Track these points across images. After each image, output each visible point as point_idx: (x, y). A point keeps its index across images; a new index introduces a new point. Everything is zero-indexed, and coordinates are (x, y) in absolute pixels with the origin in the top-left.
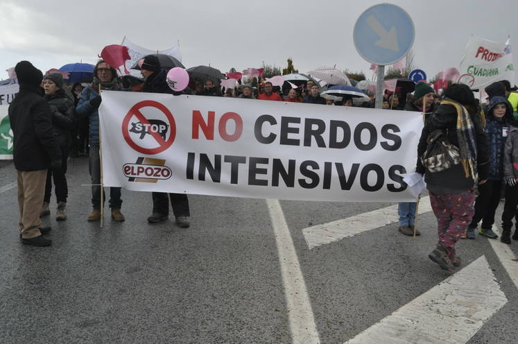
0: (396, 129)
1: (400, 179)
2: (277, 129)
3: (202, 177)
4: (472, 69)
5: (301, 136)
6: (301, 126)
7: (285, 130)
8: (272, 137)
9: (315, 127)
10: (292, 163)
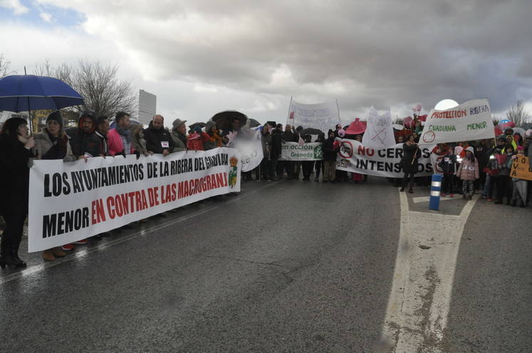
0: (427, 149)
1: (430, 168)
2: (386, 153)
3: (361, 168)
4: (432, 127)
5: (394, 155)
6: (394, 151)
7: (389, 153)
8: (384, 155)
9: (399, 151)
10: (392, 164)
